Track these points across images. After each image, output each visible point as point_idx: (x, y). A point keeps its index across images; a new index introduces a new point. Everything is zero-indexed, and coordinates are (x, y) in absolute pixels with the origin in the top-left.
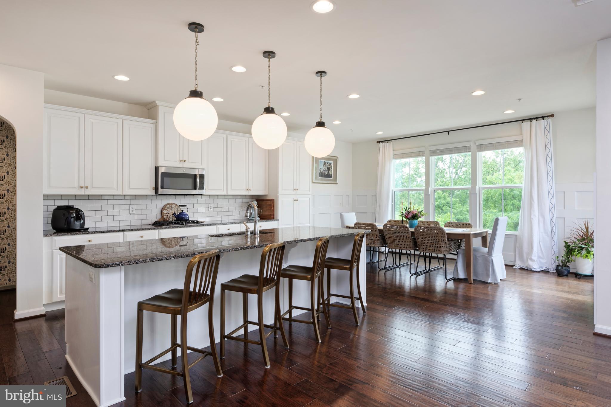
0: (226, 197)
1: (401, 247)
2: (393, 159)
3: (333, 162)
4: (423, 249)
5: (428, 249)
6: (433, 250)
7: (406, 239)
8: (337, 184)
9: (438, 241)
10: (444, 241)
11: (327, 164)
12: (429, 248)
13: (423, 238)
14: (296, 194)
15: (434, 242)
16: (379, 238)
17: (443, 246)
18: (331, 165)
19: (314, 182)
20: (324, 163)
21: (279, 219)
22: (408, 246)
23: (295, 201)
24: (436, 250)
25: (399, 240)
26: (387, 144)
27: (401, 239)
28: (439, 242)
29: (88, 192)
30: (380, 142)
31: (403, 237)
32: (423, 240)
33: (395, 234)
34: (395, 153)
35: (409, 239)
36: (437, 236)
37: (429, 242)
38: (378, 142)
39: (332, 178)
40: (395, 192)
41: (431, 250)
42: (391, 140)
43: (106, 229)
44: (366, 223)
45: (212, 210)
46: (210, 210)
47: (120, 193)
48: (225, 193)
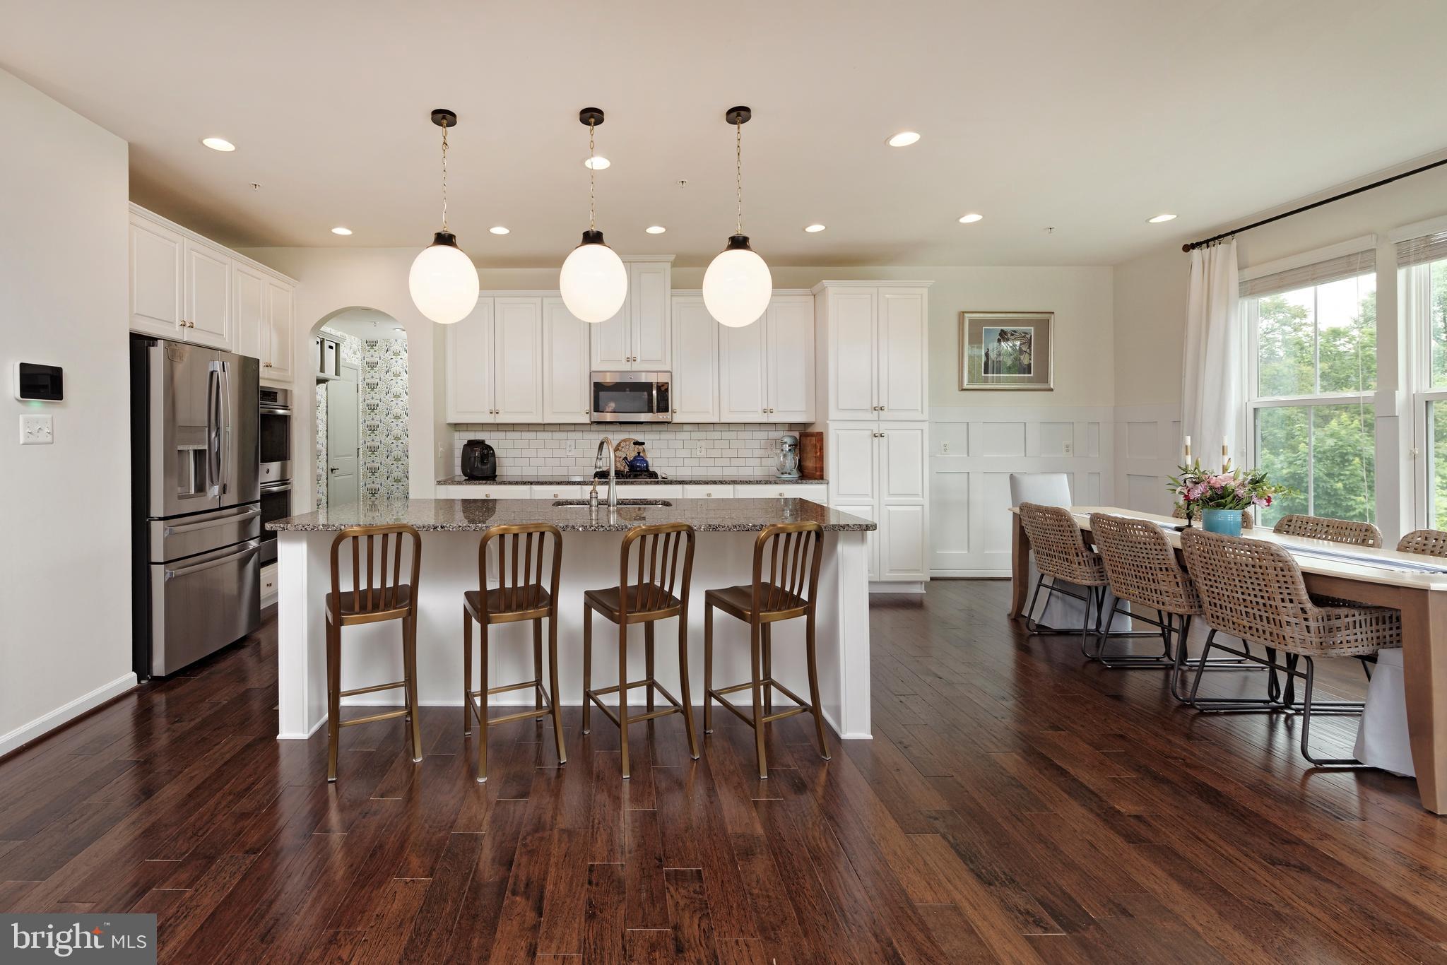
0: (717, 427)
1: (1146, 596)
2: (1240, 297)
3: (1032, 328)
4: (1215, 620)
5: (1234, 623)
6: (1250, 628)
7: (1159, 573)
8: (1052, 390)
9: (1269, 599)
10: (1291, 601)
11: (1012, 335)
12: (1235, 619)
13: (1213, 579)
14: (878, 420)
15: (1252, 598)
16: (1085, 559)
17: (1293, 621)
18: (1028, 336)
19: (966, 386)
20: (1000, 334)
21: (830, 481)
22: (1167, 598)
23: (875, 438)
24: (1264, 632)
25: (1137, 573)
26: (1219, 250)
27: (1144, 569)
28: (1272, 602)
29: (501, 419)
30: (1193, 246)
31: (1148, 566)
32: (1212, 586)
33: (1124, 552)
34: (1249, 274)
35: (1170, 573)
36: (1261, 577)
37: (1234, 594)
38: (1187, 248)
39: (1032, 375)
40: (1255, 410)
41: (1244, 627)
42: (1233, 233)
43: (519, 479)
44: (1043, 507)
45: (703, 453)
46: (699, 453)
47: (540, 421)
48: (716, 420)
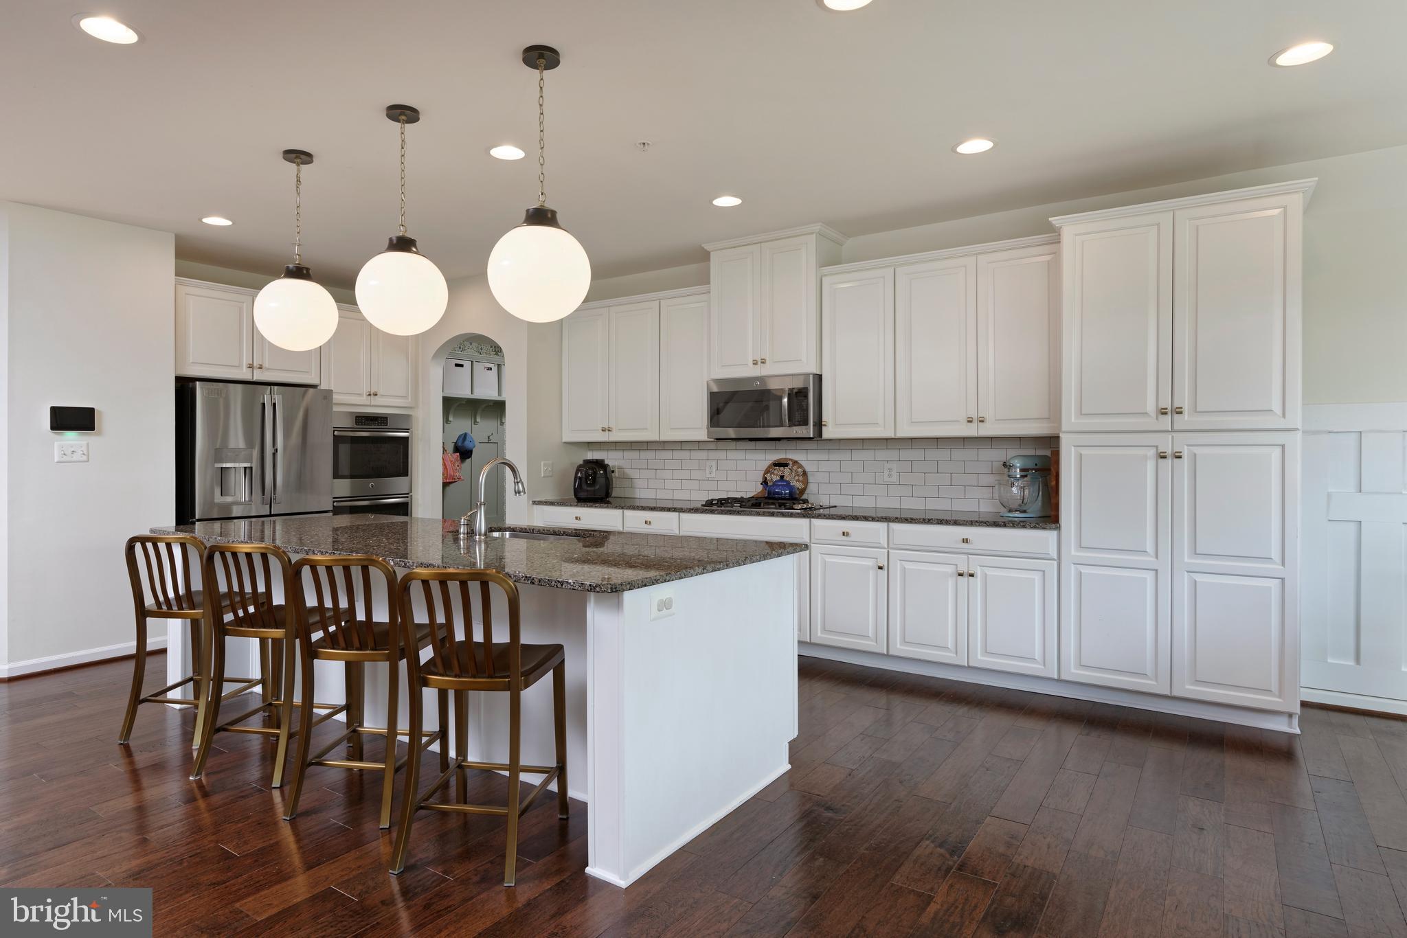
14: (1173, 430)
23: (1161, 461)
29: (615, 437)
45: (894, 479)
46: (887, 479)
47: (656, 438)
48: (890, 434)
